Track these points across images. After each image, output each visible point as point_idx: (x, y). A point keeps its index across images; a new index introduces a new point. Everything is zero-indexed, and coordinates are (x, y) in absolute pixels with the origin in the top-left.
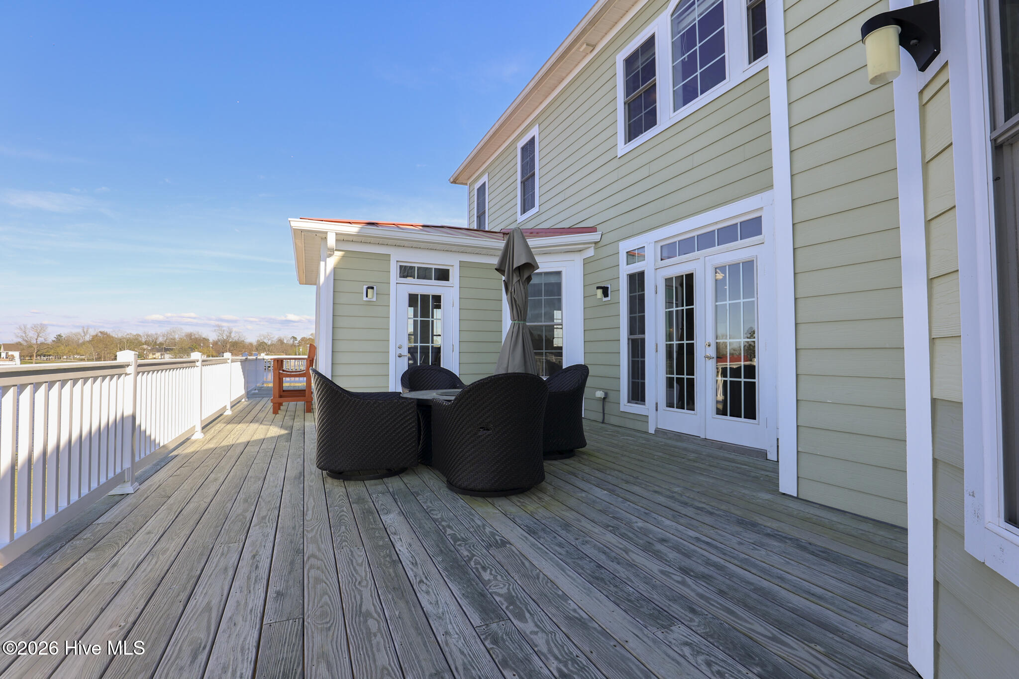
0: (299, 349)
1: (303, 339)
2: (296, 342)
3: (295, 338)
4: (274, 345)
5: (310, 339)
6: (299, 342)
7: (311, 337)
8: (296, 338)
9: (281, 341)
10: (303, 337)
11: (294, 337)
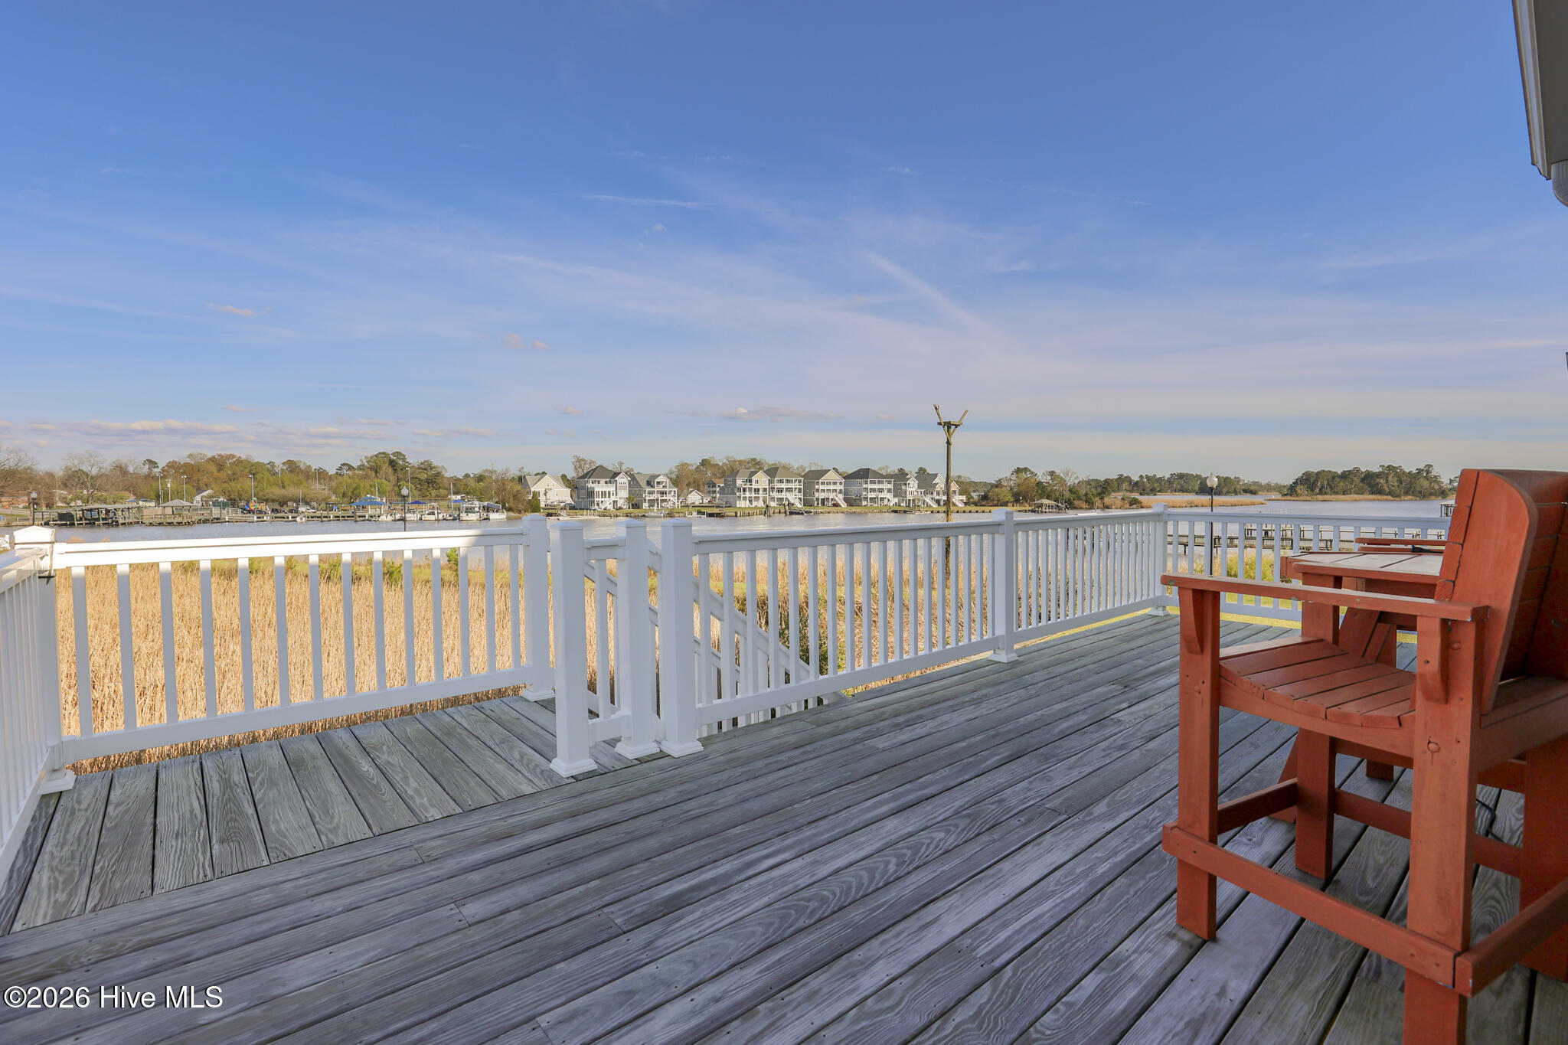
0: (164, 484)
1: (172, 465)
2: (155, 470)
3: (152, 463)
4: (106, 475)
5: (186, 464)
6: (163, 470)
7: (188, 460)
8: (155, 463)
9: (122, 470)
10: (171, 460)
11: (150, 461)
